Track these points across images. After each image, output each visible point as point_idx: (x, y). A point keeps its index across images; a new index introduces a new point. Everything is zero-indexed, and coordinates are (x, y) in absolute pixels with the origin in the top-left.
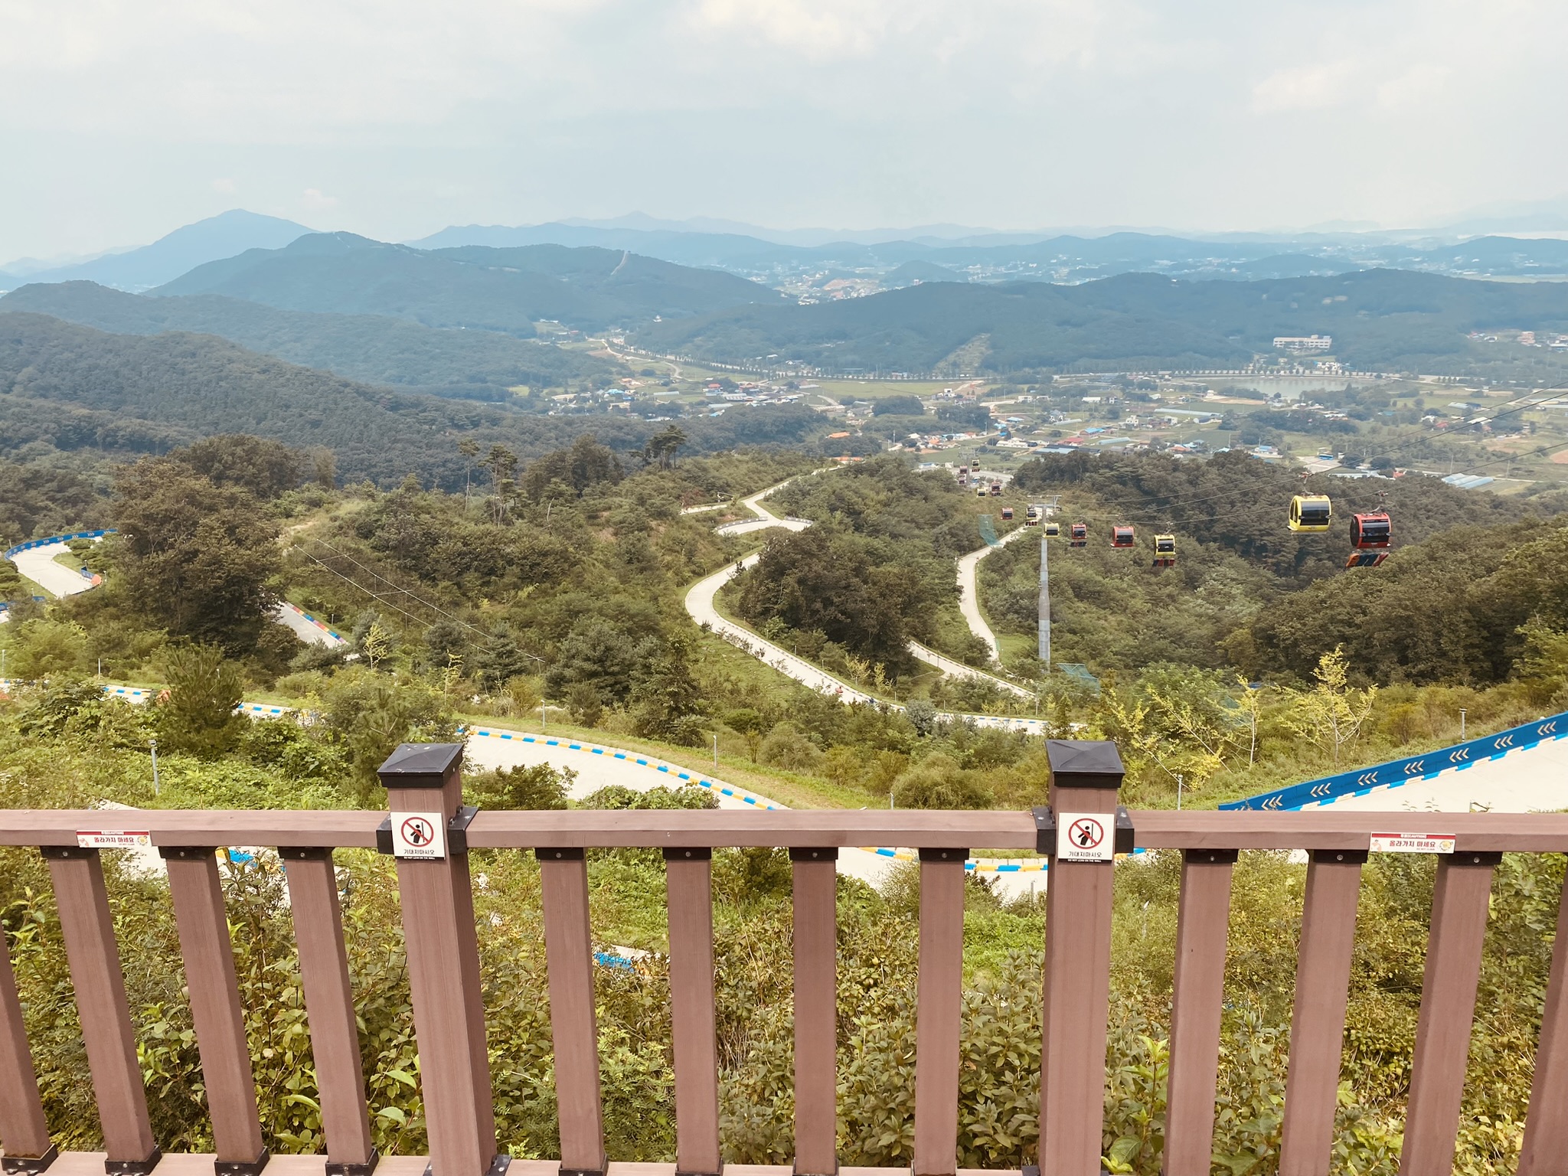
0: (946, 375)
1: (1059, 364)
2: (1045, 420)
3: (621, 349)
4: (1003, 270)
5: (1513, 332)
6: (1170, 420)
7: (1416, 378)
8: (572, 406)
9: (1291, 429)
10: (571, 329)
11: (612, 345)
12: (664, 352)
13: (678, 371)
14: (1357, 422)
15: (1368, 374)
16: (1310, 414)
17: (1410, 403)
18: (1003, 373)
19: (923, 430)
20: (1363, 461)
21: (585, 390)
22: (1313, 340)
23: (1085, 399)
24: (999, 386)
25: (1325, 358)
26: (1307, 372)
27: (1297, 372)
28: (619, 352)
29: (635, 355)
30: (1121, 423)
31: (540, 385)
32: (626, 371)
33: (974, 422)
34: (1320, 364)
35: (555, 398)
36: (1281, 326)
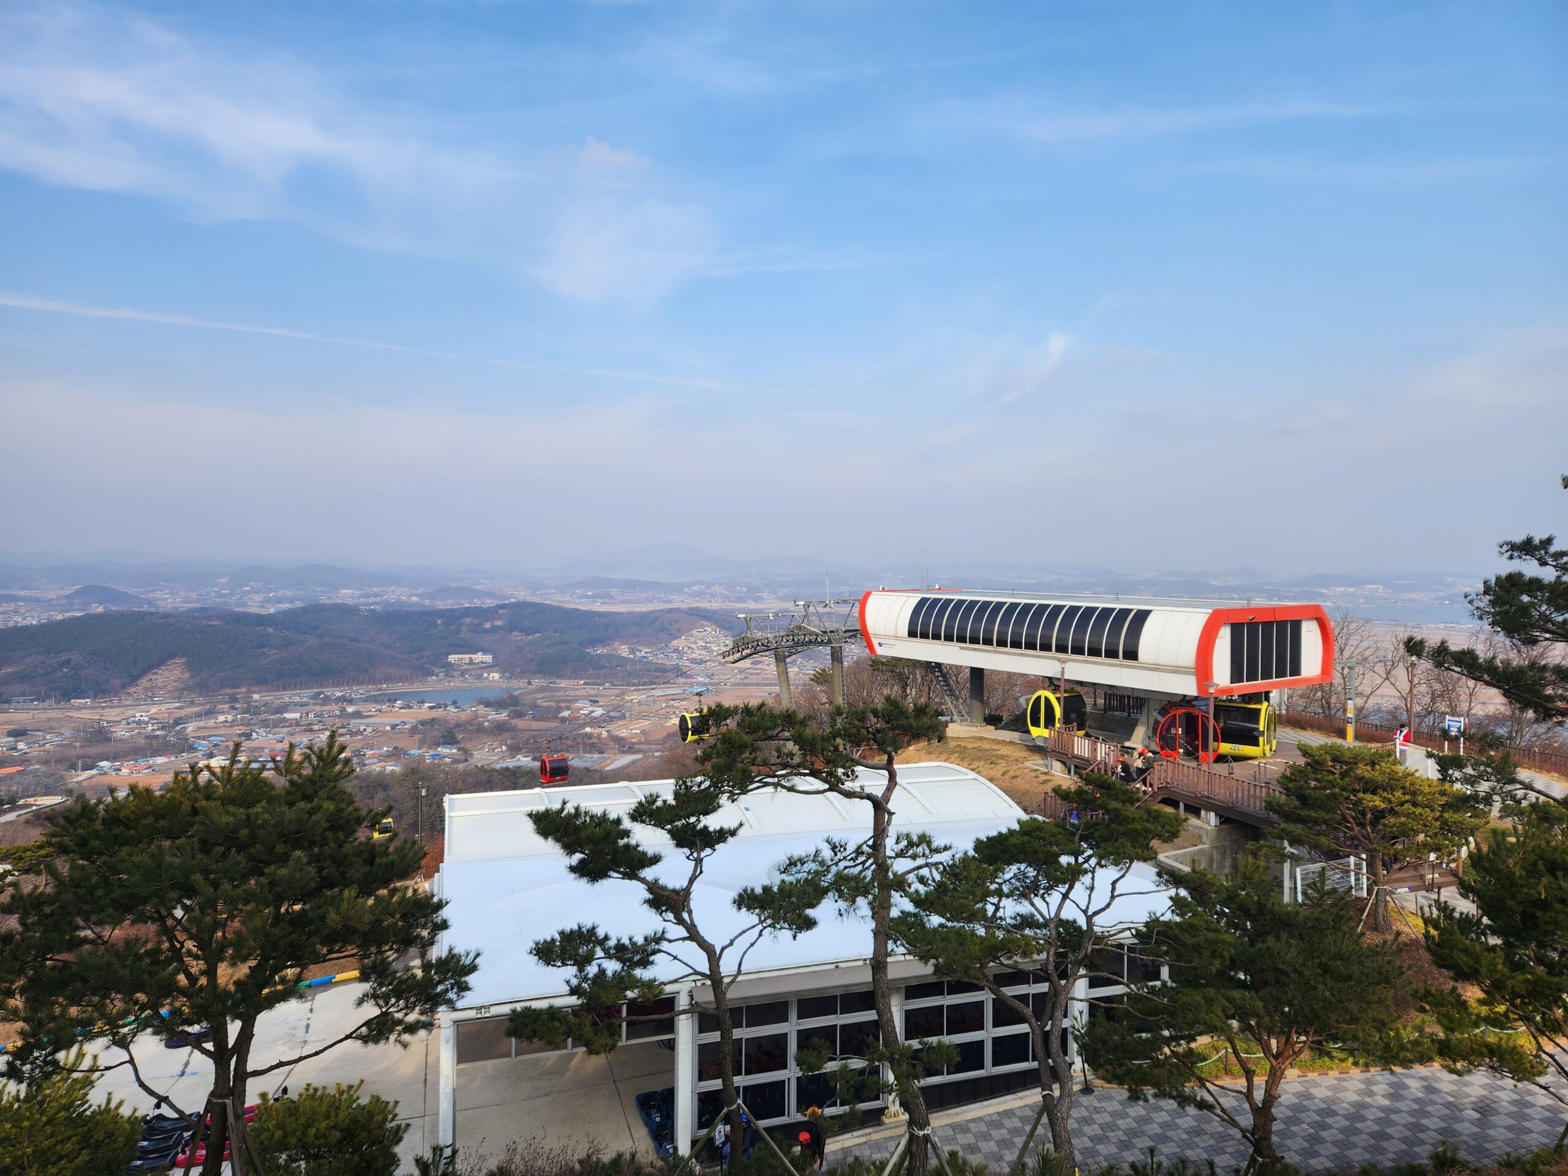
0: (137, 699)
1: (257, 685)
2: (247, 738)
4: (194, 595)
6: (365, 730)
7: (555, 683)
15: (522, 681)
19: (114, 757)
22: (479, 657)
23: (285, 715)
25: (490, 670)
34: (485, 675)
36: (453, 646)
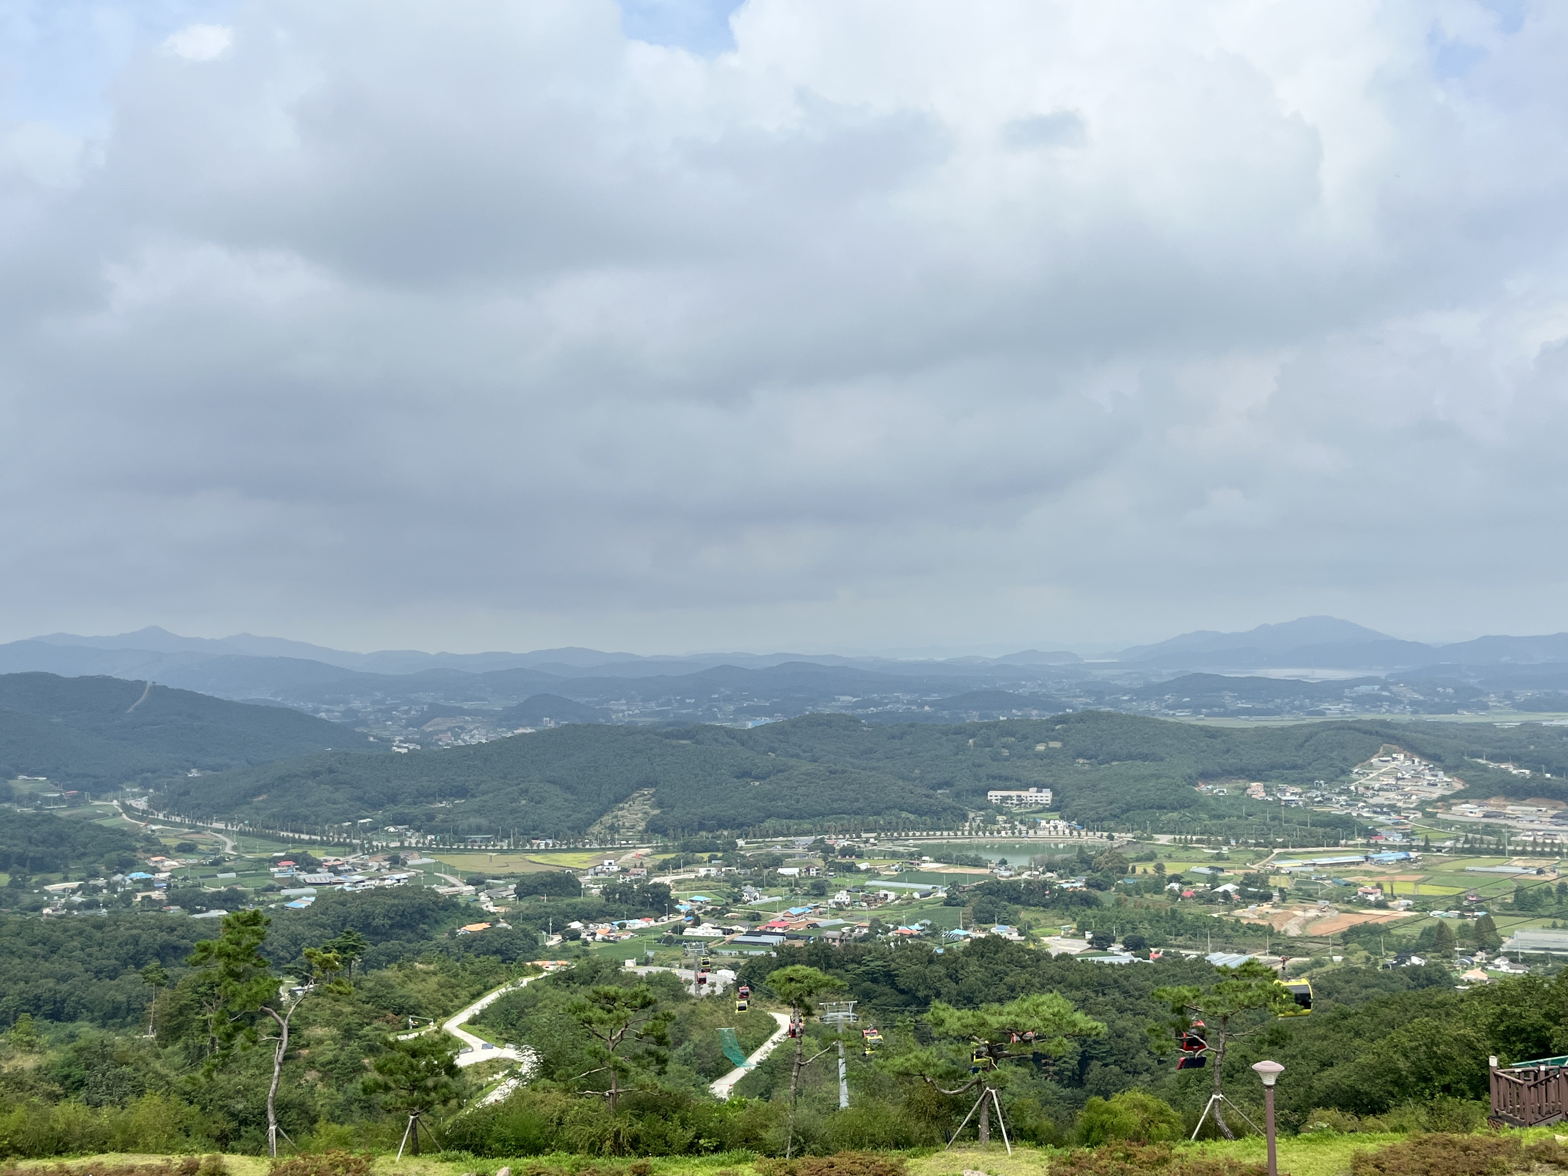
0: (603, 841)
1: (741, 827)
2: (737, 900)
3: (144, 816)
4: (653, 706)
5: (1241, 783)
6: (886, 895)
7: (1151, 838)
8: (77, 899)
9: (1027, 904)
10: (67, 788)
11: (128, 809)
12: (208, 818)
13: (230, 843)
14: (1098, 893)
15: (1099, 834)
16: (1045, 885)
17: (1150, 868)
18: (675, 838)
19: (589, 916)
20: (1114, 941)
21: (95, 875)
22: (1031, 795)
23: (781, 871)
24: (673, 856)
25: (1049, 815)
26: (1031, 832)
27: (1020, 832)
28: (141, 819)
29: (163, 823)
30: (830, 901)
31: (26, 870)
32: (153, 846)
33: (652, 904)
34: (1043, 823)
35: (49, 888)
36: (994, 777)
